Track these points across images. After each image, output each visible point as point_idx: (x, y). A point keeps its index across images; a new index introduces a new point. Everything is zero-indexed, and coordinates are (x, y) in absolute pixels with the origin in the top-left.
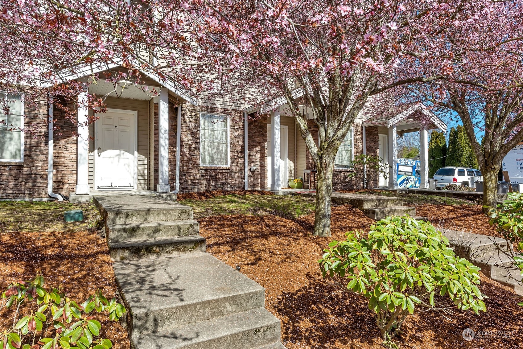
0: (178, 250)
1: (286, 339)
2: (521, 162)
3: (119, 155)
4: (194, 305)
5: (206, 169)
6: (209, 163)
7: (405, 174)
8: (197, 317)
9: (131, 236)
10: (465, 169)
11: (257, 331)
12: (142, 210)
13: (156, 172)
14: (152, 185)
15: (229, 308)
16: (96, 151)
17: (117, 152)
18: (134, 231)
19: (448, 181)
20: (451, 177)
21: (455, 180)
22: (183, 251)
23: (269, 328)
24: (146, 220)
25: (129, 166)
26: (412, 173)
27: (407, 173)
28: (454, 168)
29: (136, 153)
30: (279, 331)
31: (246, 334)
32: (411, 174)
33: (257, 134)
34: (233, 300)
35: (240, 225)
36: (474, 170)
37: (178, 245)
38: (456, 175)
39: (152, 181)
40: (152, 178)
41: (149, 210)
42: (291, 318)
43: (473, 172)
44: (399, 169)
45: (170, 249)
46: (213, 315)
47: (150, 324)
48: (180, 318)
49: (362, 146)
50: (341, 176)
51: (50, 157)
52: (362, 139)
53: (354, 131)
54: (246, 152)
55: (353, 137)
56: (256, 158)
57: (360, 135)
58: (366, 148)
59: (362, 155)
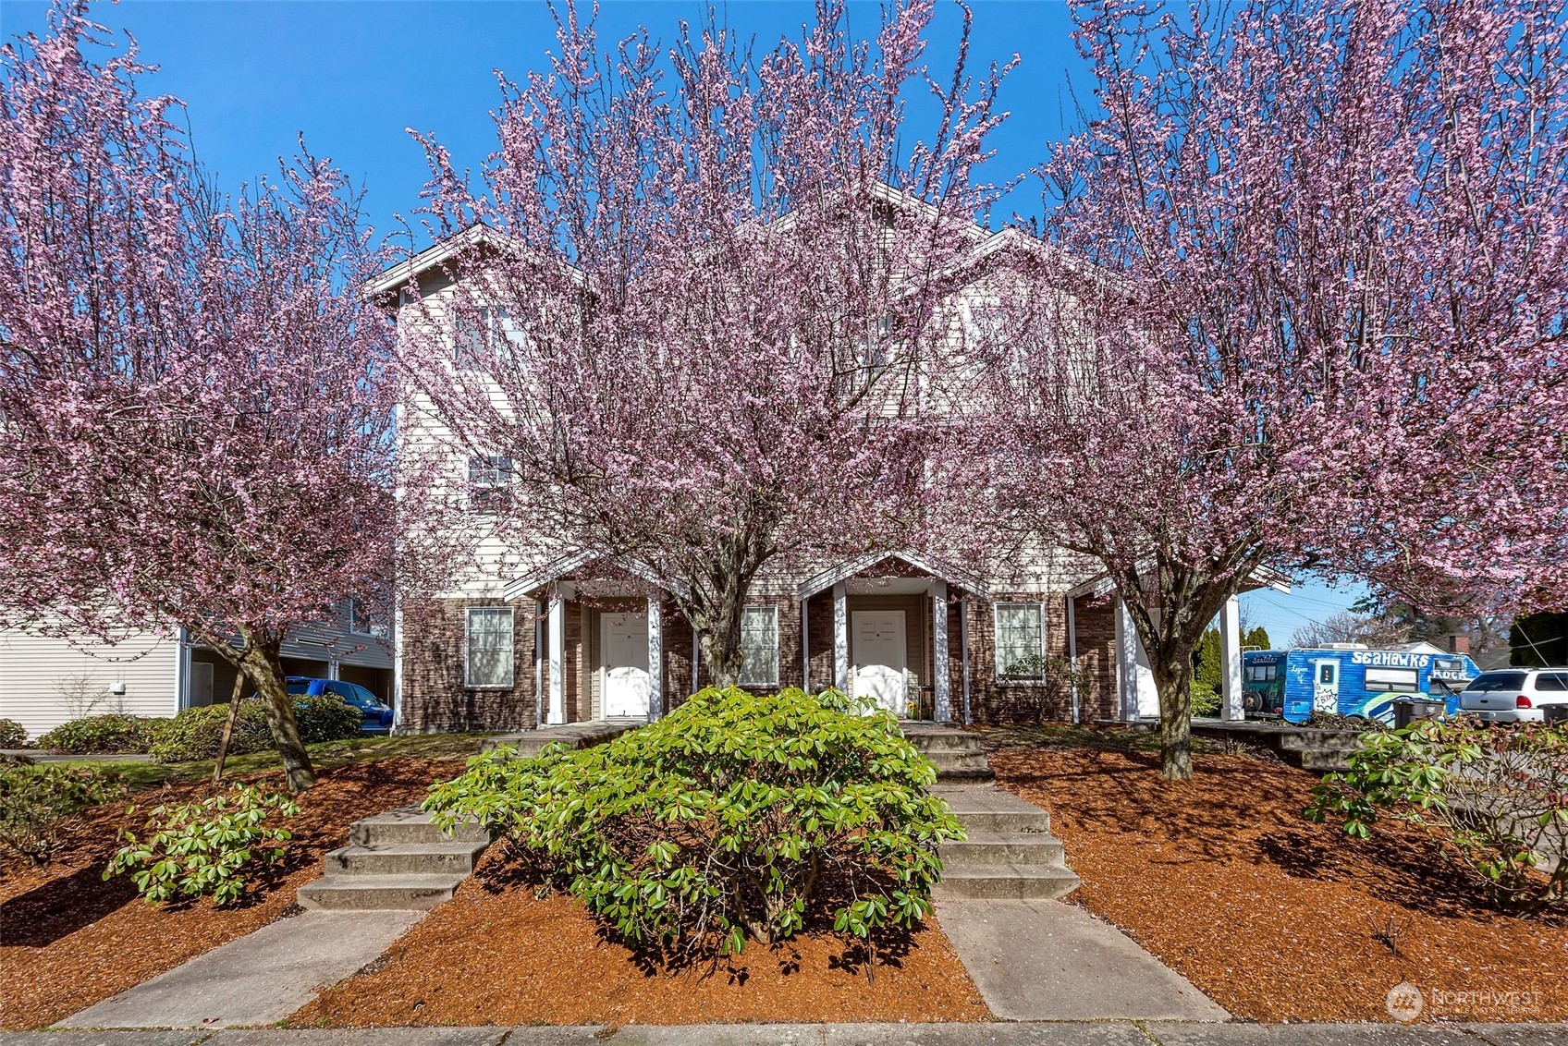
3: (627, 673)
7: (1391, 690)
8: (411, 839)
11: (441, 858)
17: (626, 669)
19: (1504, 706)
20: (1512, 695)
21: (1523, 701)
26: (1416, 685)
27: (1395, 687)
28: (1526, 671)
32: (1413, 688)
38: (1528, 689)
44: (1368, 679)
46: (428, 840)
47: (363, 835)
49: (1067, 638)
50: (1010, 695)
51: (539, 681)
52: (1067, 621)
53: (1048, 609)
54: (806, 660)
55: (1045, 619)
56: (824, 669)
57: (1059, 616)
58: (1078, 640)
59: (1068, 653)
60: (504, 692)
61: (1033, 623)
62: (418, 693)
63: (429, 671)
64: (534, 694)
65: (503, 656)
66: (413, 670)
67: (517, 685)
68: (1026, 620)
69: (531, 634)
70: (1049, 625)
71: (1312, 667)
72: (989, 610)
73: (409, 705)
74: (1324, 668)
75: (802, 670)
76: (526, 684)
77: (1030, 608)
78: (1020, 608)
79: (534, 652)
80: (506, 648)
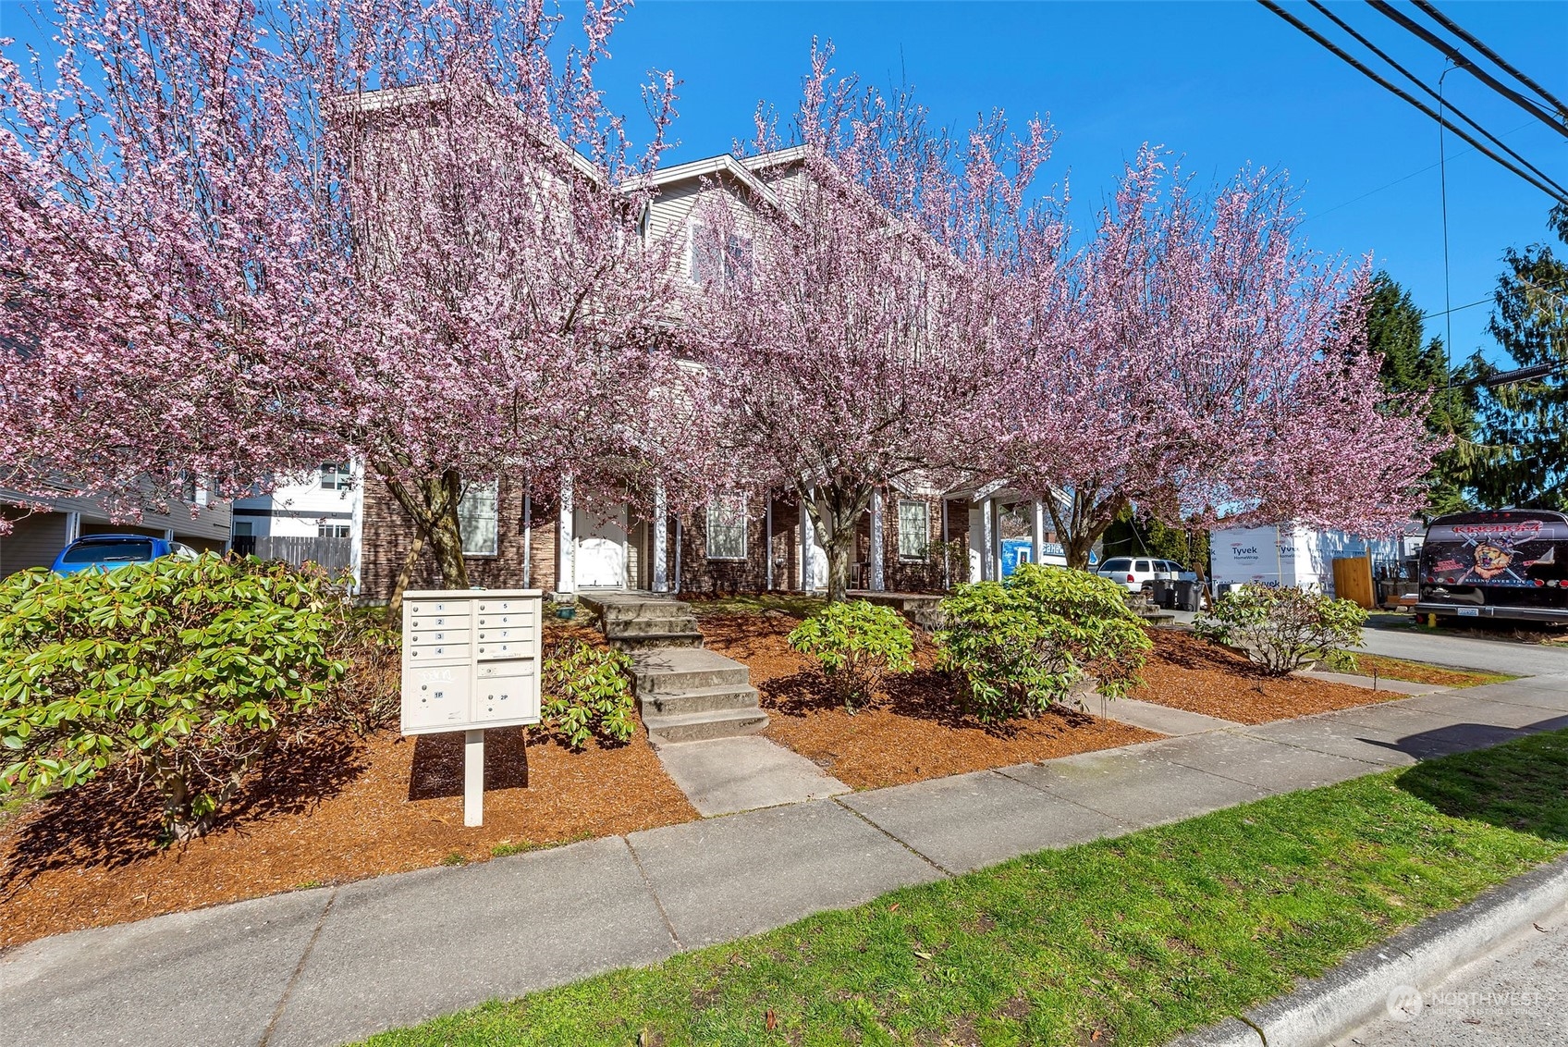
0: (675, 645)
1: (762, 707)
2: (1239, 548)
4: (685, 675)
5: (710, 562)
6: (715, 555)
9: (625, 630)
10: (1150, 561)
11: (737, 696)
12: (635, 606)
13: (651, 565)
14: (646, 584)
15: (716, 681)
16: (577, 539)
17: (597, 541)
18: (627, 624)
19: (1119, 581)
20: (1124, 574)
21: (1130, 578)
22: (680, 646)
23: (748, 695)
24: (639, 615)
25: (611, 558)
28: (1130, 559)
29: (626, 544)
30: (756, 698)
31: (728, 696)
33: (785, 515)
34: (719, 673)
35: (740, 626)
36: (1165, 561)
37: (674, 640)
38: (1132, 571)
39: (646, 579)
40: (646, 574)
41: (642, 606)
42: (771, 694)
43: (1164, 565)
45: (667, 643)
48: (673, 684)
49: (942, 528)
50: (908, 570)
51: (527, 550)
52: (942, 517)
53: (931, 507)
54: (770, 539)
55: (928, 514)
56: (782, 547)
57: (938, 513)
58: (949, 530)
59: (943, 540)
60: (487, 560)
61: (920, 517)
62: (382, 559)
63: (397, 536)
64: (521, 562)
65: (482, 523)
66: (377, 534)
67: (502, 553)
68: (916, 515)
69: (518, 502)
70: (932, 518)
71: (1015, 553)
72: (895, 506)
73: (371, 572)
74: (1022, 553)
75: (766, 547)
76: (511, 553)
77: (920, 505)
78: (914, 505)
79: (522, 520)
80: (485, 515)
